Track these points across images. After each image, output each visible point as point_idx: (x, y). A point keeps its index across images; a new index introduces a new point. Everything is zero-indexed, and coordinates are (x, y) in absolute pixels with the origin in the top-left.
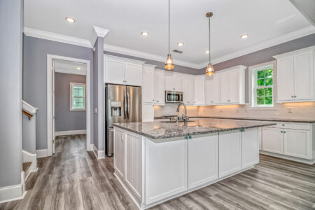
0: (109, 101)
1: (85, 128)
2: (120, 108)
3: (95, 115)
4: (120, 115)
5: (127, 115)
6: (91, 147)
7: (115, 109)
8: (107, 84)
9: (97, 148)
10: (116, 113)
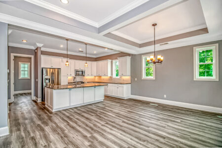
0: (44, 76)
1: (31, 89)
2: (49, 79)
3: (36, 83)
4: (49, 82)
5: (53, 82)
6: (34, 98)
7: (47, 79)
8: (42, 68)
9: (37, 97)
10: (48, 81)
